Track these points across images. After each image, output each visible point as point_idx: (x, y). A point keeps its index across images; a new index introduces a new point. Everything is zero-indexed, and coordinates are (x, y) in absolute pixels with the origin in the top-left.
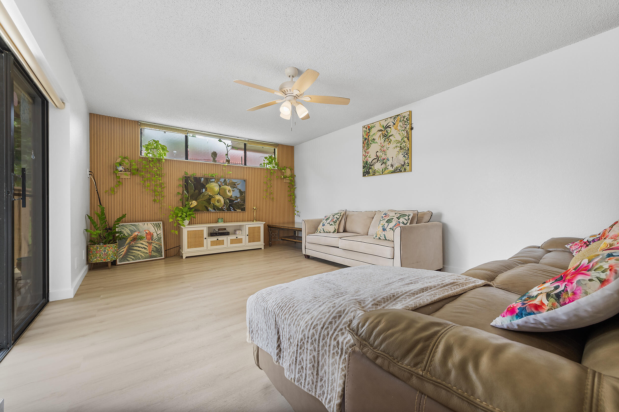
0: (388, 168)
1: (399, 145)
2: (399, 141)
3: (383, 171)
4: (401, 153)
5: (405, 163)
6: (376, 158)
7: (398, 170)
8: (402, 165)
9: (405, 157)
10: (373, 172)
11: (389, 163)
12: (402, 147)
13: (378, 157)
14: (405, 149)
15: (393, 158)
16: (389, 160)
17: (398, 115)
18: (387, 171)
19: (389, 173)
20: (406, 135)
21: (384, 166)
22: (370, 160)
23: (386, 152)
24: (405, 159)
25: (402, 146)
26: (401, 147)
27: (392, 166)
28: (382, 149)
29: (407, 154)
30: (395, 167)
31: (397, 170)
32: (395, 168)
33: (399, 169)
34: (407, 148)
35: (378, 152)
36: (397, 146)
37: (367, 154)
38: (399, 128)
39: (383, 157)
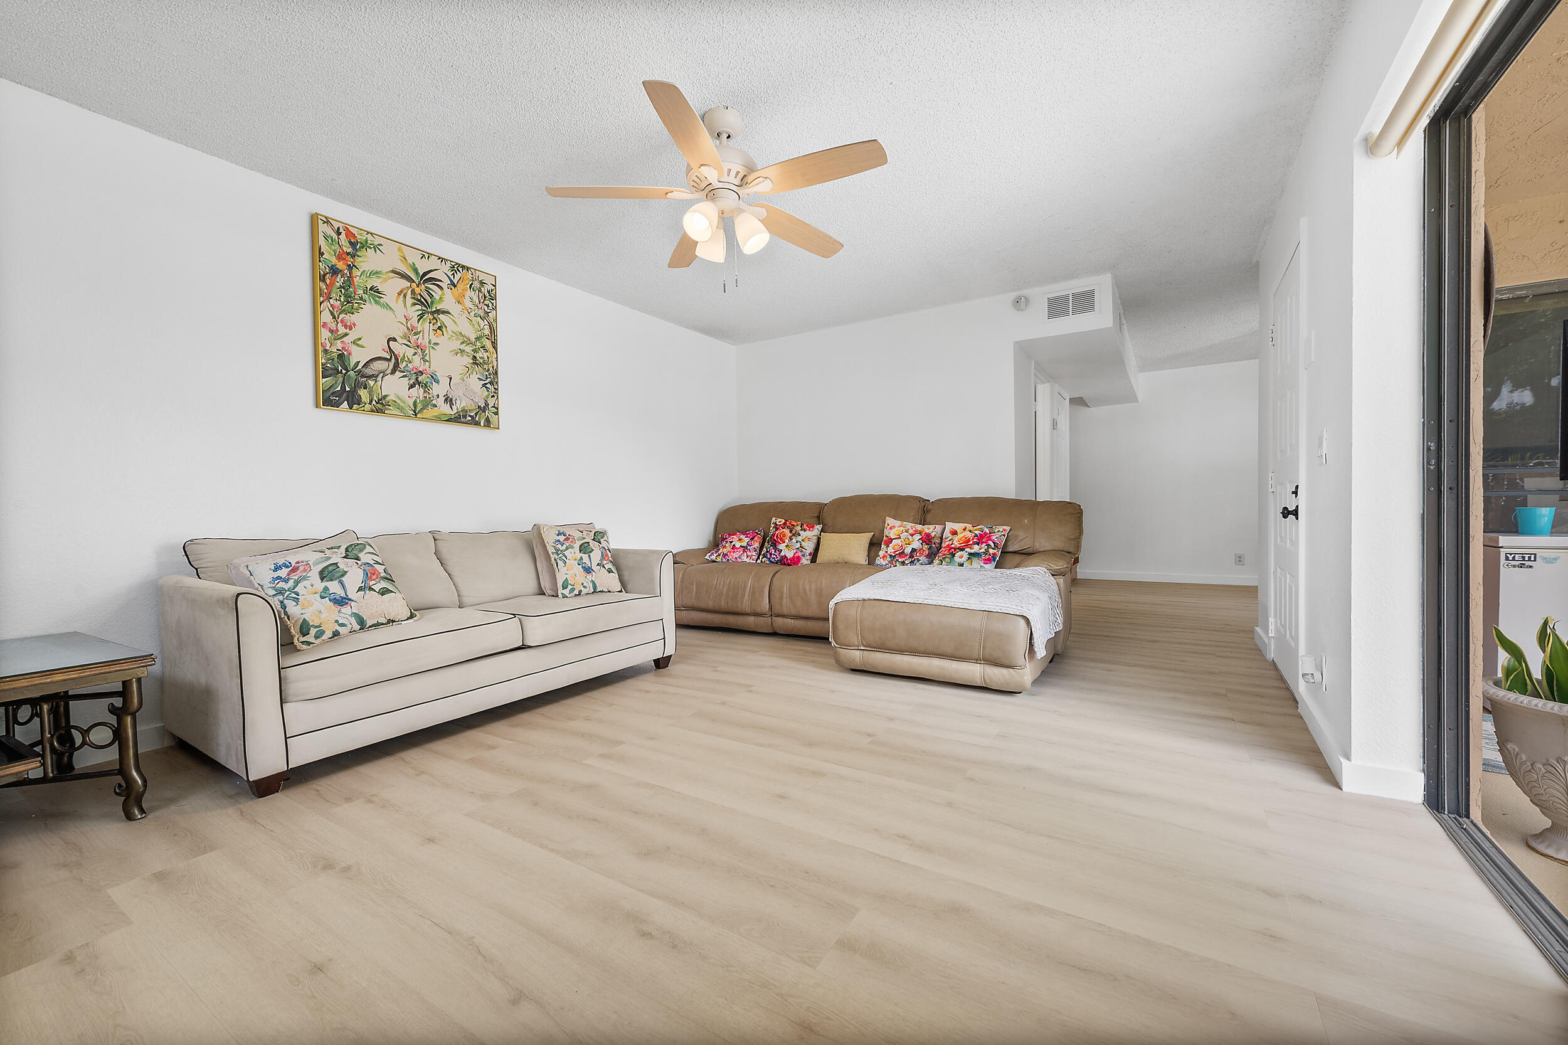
0: (434, 402)
1: (469, 349)
2: (469, 340)
3: (418, 410)
4: (475, 377)
5: (487, 405)
6: (389, 360)
7: (468, 419)
8: (479, 407)
9: (486, 387)
10: (374, 402)
11: (437, 389)
12: (478, 358)
13: (396, 359)
14: (486, 367)
15: (451, 379)
16: (437, 382)
17: (463, 267)
18: (430, 412)
19: (438, 419)
20: (487, 331)
21: (417, 392)
22: (358, 356)
23: (427, 352)
24: (489, 395)
25: (477, 356)
26: (475, 357)
27: (449, 400)
28: (413, 338)
29: (491, 383)
30: (459, 405)
31: (465, 417)
32: (457, 409)
33: (470, 416)
34: (493, 367)
35: (395, 340)
36: (464, 351)
37: (342, 330)
38: (469, 304)
39: (417, 362)
